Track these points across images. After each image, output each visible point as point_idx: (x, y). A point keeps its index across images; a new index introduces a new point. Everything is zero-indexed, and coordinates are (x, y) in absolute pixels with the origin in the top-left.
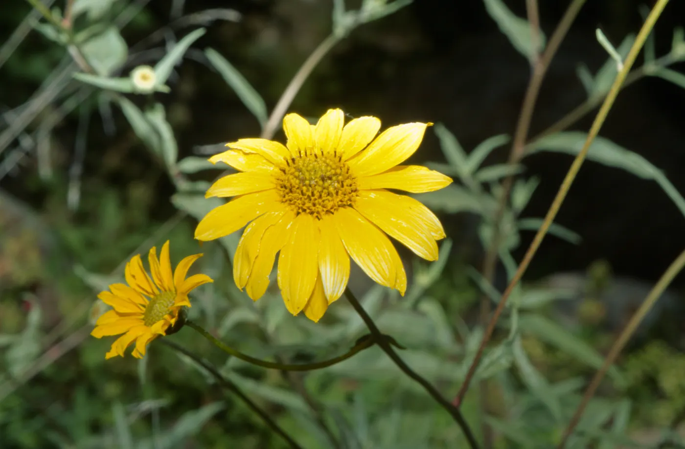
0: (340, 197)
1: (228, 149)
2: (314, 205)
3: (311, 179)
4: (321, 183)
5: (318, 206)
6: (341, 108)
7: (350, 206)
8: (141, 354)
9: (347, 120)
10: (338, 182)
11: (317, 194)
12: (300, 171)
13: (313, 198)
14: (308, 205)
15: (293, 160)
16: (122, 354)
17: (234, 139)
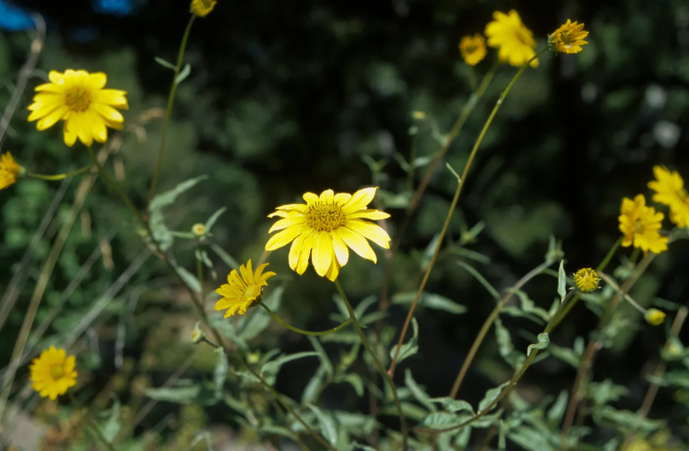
0: (339, 220)
1: (277, 210)
2: (327, 225)
3: (324, 214)
4: (329, 215)
5: (329, 225)
6: (332, 189)
7: (343, 225)
8: (243, 312)
9: (335, 194)
10: (337, 214)
11: (328, 220)
12: (318, 211)
13: (326, 222)
14: (324, 225)
15: (313, 207)
16: (233, 314)
17: (279, 205)
